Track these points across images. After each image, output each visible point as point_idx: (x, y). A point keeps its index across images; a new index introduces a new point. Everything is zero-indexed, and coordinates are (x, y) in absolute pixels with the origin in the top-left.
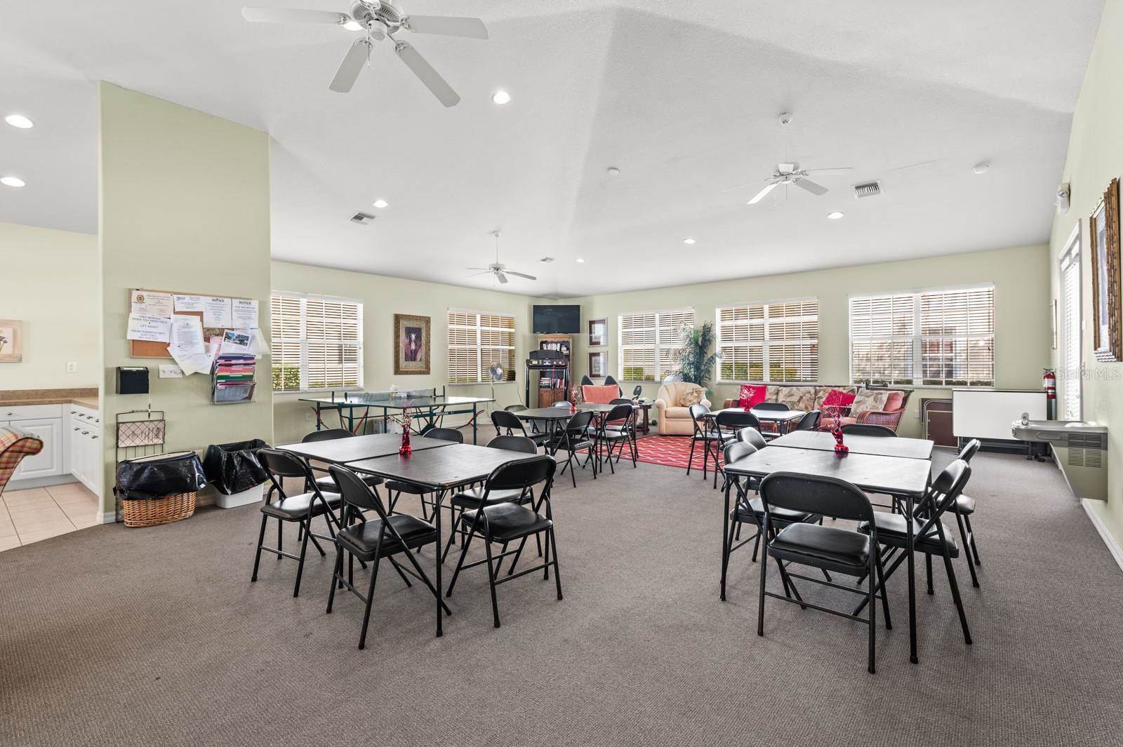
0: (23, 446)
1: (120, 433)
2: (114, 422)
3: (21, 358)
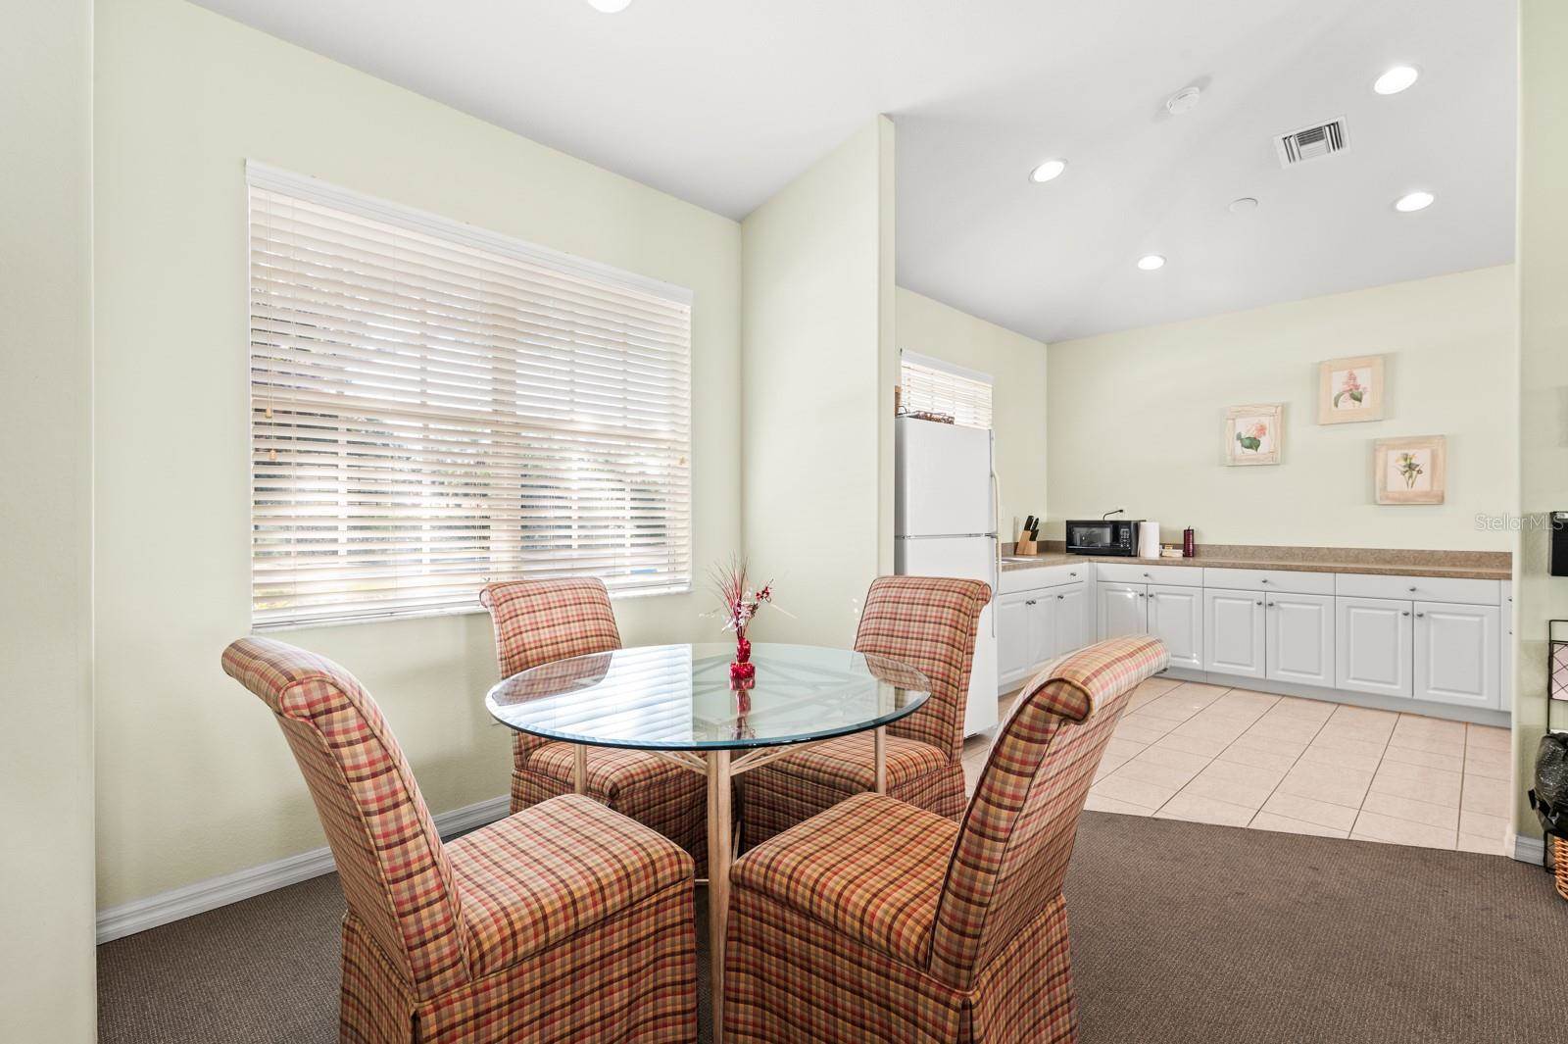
0: (1054, 699)
1: (1556, 666)
2: (1543, 637)
3: (1443, 498)
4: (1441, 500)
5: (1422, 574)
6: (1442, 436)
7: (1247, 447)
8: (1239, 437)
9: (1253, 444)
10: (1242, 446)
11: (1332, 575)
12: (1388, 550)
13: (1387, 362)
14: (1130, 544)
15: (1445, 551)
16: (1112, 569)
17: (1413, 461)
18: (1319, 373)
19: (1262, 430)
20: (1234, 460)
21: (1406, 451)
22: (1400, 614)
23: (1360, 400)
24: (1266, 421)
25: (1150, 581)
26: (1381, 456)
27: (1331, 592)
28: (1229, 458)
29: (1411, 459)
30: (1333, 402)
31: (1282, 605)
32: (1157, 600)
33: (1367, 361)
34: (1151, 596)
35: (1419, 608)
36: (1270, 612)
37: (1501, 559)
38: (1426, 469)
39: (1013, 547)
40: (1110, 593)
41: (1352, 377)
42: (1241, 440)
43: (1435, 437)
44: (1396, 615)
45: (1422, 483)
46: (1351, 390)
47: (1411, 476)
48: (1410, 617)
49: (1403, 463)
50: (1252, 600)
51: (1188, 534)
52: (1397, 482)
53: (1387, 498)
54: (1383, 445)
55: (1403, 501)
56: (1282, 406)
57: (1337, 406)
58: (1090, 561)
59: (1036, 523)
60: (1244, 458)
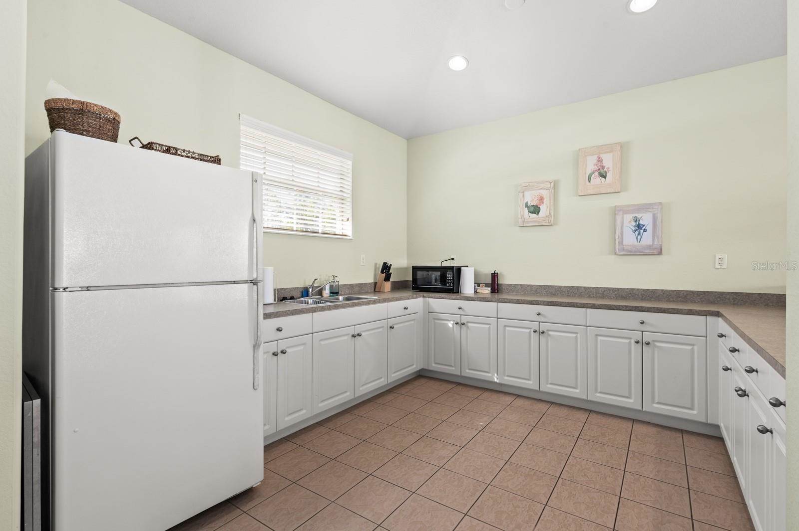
3: (661, 249)
4: (660, 252)
5: (648, 310)
6: (660, 203)
7: (532, 213)
8: (527, 206)
9: (535, 210)
10: (529, 212)
11: (585, 309)
12: (624, 289)
13: (623, 148)
14: (453, 284)
15: (662, 290)
16: (440, 304)
17: (641, 222)
18: (579, 157)
19: (541, 199)
20: (524, 222)
21: (636, 215)
22: (633, 341)
23: (605, 177)
24: (544, 193)
25: (462, 313)
26: (619, 218)
27: (585, 324)
28: (520, 220)
29: (639, 220)
30: (587, 180)
31: (550, 333)
32: (468, 327)
33: (609, 148)
34: (463, 324)
35: (647, 337)
36: (543, 338)
37: (701, 296)
38: (649, 228)
39: (373, 285)
40: (436, 321)
41: (600, 160)
42: (528, 207)
43: (655, 204)
44: (630, 342)
45: (647, 239)
46: (599, 169)
47: (639, 234)
48: (640, 345)
49: (634, 224)
50: (531, 328)
51: (495, 276)
52: (630, 239)
53: (623, 250)
54: (620, 211)
55: (635, 253)
56: (555, 182)
57: (590, 182)
58: (423, 297)
59: (390, 268)
60: (529, 220)
